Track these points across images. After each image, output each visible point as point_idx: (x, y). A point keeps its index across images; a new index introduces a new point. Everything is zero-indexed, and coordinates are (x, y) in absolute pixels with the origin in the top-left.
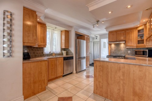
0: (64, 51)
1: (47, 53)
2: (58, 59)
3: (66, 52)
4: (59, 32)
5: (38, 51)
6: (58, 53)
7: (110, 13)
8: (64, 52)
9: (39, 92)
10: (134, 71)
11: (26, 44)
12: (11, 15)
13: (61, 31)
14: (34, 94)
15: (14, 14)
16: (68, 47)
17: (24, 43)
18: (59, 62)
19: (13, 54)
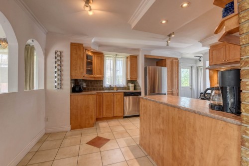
0: (132, 83)
1: (107, 87)
2: (115, 94)
3: (133, 85)
4: (125, 59)
5: (97, 84)
6: (122, 86)
7: (164, 22)
8: (131, 86)
9: (85, 127)
10: (173, 118)
11: (74, 78)
12: (61, 53)
13: (127, 58)
14: (81, 127)
15: (63, 52)
16: (137, 78)
17: (71, 76)
18: (117, 98)
19: (63, 87)
